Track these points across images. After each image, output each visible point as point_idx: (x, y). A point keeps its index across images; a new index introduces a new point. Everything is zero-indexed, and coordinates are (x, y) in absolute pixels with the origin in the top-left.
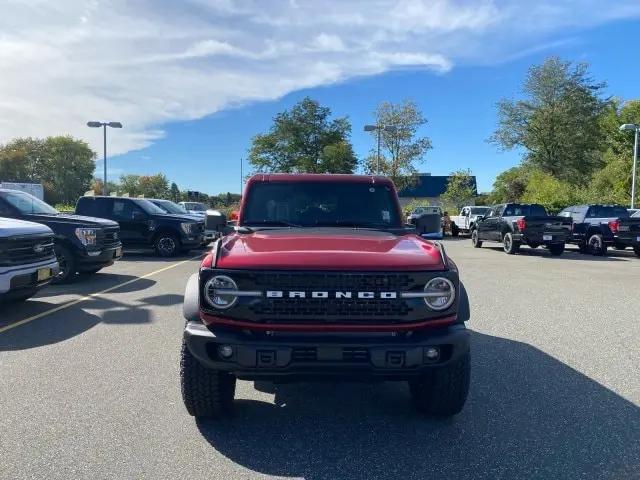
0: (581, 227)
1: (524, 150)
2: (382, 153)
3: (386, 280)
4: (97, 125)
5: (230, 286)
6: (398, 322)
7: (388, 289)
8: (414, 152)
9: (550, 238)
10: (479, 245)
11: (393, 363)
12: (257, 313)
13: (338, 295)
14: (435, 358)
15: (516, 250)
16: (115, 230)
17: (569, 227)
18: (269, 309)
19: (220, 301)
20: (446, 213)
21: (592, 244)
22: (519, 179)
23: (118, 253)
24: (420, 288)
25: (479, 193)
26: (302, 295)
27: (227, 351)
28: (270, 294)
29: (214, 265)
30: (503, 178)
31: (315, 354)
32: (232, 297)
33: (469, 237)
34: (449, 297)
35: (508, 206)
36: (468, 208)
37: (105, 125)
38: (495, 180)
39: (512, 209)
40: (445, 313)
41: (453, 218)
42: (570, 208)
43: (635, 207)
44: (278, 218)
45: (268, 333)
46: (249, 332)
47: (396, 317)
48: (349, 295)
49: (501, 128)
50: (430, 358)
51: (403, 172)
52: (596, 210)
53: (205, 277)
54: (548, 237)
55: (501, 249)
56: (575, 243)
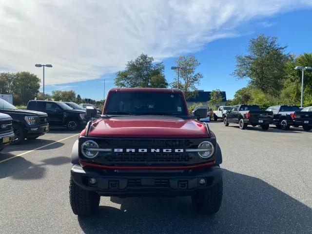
0: (277, 116)
1: (249, 79)
2: (180, 80)
3: (177, 143)
4: (40, 66)
5: (95, 146)
6: (184, 165)
7: (179, 148)
8: (195, 79)
9: (262, 121)
10: (227, 125)
11: (181, 186)
12: (110, 160)
13: (153, 150)
14: (203, 184)
15: (245, 128)
16: (45, 117)
17: (271, 116)
18: (115, 158)
19: (89, 154)
20: (211, 110)
21: (283, 125)
22: (247, 93)
23: (47, 129)
24: (196, 147)
25: (227, 99)
26: (133, 150)
27: (93, 181)
28: (116, 150)
29: (86, 135)
30: (238, 92)
31: (140, 182)
32: (96, 151)
33: (222, 121)
34: (211, 151)
35: (241, 106)
36: (222, 107)
37: (44, 66)
38: (235, 94)
39: (243, 108)
40: (210, 160)
41: (215, 112)
42: (271, 107)
43: (303, 107)
44: (125, 111)
45: (115, 171)
46: (105, 171)
47: (184, 162)
48: (158, 151)
49: (237, 68)
50: (201, 184)
51: (190, 90)
52: (284, 108)
53: (81, 141)
54: (261, 121)
55: (238, 127)
56: (274, 124)
